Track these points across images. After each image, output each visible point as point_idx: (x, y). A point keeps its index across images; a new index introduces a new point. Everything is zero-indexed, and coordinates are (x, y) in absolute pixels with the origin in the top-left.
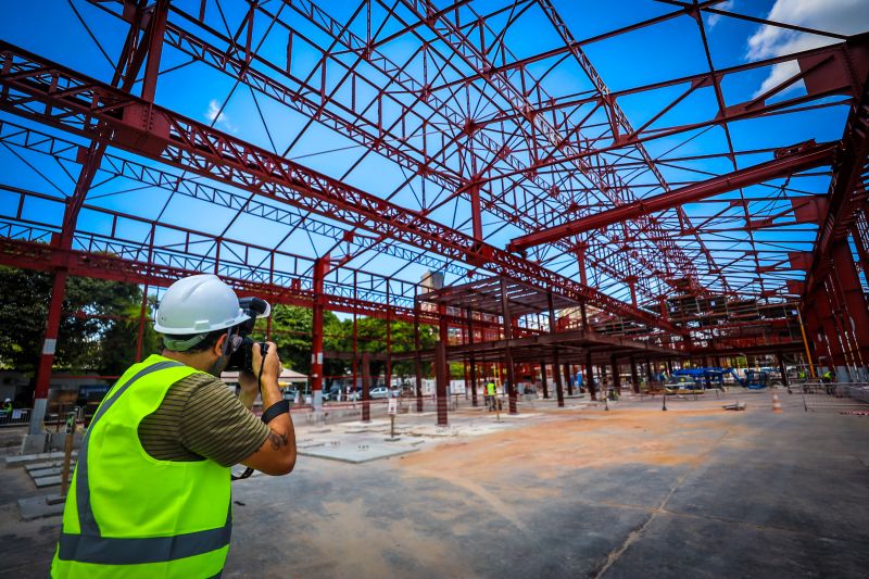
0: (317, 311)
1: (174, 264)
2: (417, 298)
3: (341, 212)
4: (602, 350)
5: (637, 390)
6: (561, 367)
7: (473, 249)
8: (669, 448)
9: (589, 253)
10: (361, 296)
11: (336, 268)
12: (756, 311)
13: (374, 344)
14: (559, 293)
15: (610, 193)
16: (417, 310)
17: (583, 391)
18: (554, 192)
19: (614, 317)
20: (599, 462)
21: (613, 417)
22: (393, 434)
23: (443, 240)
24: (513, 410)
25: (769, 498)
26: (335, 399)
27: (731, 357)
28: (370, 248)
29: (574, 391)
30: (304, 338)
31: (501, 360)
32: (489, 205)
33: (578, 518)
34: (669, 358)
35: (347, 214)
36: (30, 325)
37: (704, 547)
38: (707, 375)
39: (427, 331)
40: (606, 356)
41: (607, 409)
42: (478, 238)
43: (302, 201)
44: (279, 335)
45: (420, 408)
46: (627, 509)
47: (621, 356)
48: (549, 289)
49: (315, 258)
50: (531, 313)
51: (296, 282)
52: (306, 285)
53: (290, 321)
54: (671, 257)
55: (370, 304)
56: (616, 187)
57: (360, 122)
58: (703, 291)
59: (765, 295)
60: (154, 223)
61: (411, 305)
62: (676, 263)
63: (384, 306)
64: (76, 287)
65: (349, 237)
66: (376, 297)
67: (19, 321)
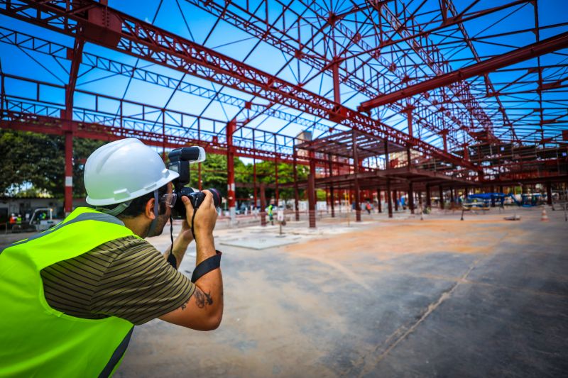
0: (230, 157)
1: (137, 128)
2: (294, 147)
3: (242, 84)
4: (420, 181)
5: (442, 207)
6: (392, 193)
7: (334, 110)
8: (467, 243)
9: (415, 114)
10: (258, 146)
11: (241, 127)
12: (535, 154)
13: (267, 179)
14: (392, 142)
15: (434, 67)
16: (295, 155)
17: (405, 209)
18: (392, 68)
19: (429, 159)
20: (418, 250)
21: (427, 224)
22: (281, 233)
23: (313, 104)
24: (358, 219)
25: (543, 274)
26: (244, 213)
27: (510, 186)
28: (263, 113)
29: (399, 209)
30: (222, 175)
31: (351, 188)
32: (345, 79)
33: (407, 284)
34: (466, 186)
35: (246, 86)
36: (58, 170)
37: (496, 303)
38: (493, 198)
39: (301, 170)
40: (423, 185)
41: (422, 219)
42: (337, 102)
43: (215, 77)
44: (207, 173)
45: (297, 218)
46: (440, 279)
47: (432, 185)
48: (386, 139)
49: (226, 121)
50: (372, 156)
51: (215, 138)
52: (222, 140)
53: (213, 164)
54: (475, 115)
55: (263, 152)
56: (439, 62)
57: (253, 20)
58: (495, 140)
59: (543, 141)
60: (122, 101)
61: (291, 152)
62: (479, 120)
63: (273, 153)
64: (81, 146)
65: (248, 105)
66: (268, 147)
67: (51, 168)
